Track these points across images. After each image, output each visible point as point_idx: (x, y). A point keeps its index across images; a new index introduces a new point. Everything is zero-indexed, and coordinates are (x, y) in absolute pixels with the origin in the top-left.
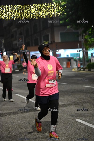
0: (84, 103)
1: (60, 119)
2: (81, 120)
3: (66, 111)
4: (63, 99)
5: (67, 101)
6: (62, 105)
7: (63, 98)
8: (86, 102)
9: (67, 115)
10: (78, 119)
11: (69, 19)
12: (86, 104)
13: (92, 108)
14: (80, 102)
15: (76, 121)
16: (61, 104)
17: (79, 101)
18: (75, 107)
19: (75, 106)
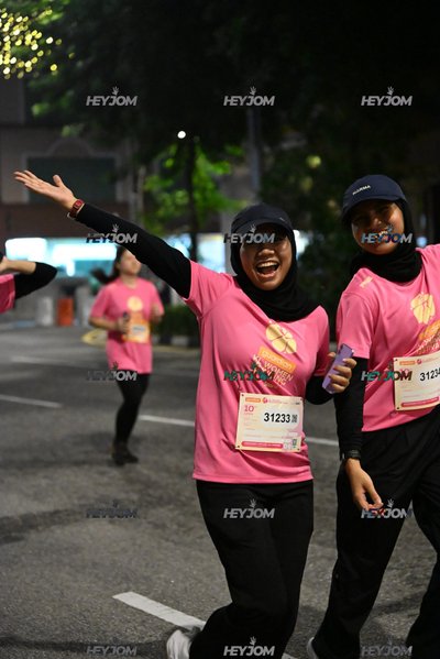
0: (150, 503)
1: (36, 595)
2: (145, 598)
3: (66, 549)
4: (44, 482)
5: (69, 497)
6: (43, 515)
7: (45, 477)
8: (161, 498)
9: (69, 574)
10: (131, 593)
11: (70, 93)
12: (161, 510)
13: (190, 529)
14: (134, 502)
15: (117, 604)
16: (35, 513)
17: (127, 492)
18: (110, 527)
19: (111, 522)
